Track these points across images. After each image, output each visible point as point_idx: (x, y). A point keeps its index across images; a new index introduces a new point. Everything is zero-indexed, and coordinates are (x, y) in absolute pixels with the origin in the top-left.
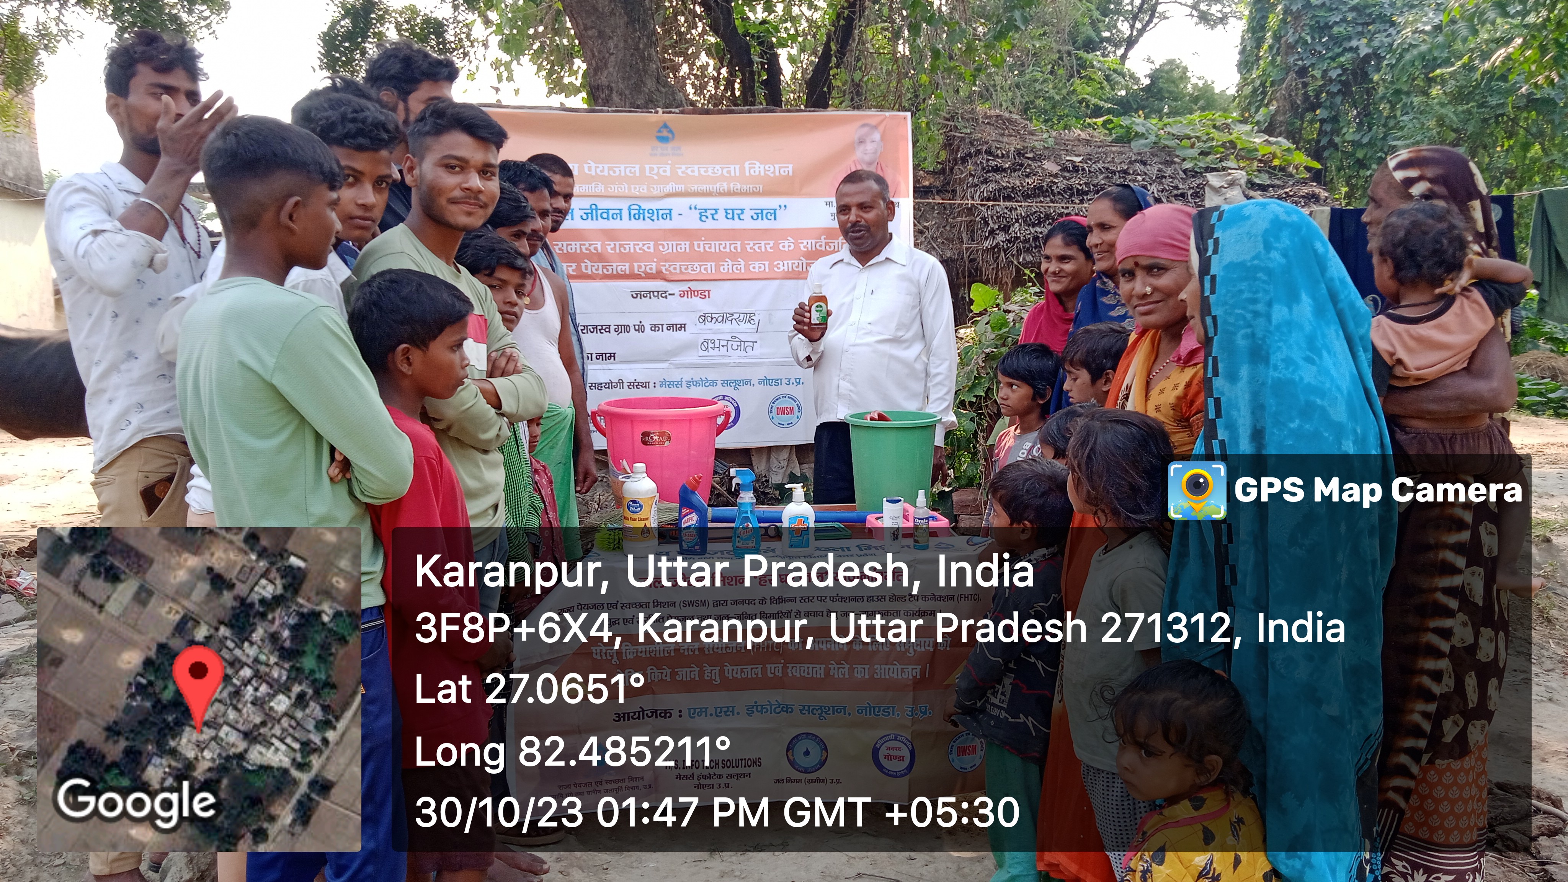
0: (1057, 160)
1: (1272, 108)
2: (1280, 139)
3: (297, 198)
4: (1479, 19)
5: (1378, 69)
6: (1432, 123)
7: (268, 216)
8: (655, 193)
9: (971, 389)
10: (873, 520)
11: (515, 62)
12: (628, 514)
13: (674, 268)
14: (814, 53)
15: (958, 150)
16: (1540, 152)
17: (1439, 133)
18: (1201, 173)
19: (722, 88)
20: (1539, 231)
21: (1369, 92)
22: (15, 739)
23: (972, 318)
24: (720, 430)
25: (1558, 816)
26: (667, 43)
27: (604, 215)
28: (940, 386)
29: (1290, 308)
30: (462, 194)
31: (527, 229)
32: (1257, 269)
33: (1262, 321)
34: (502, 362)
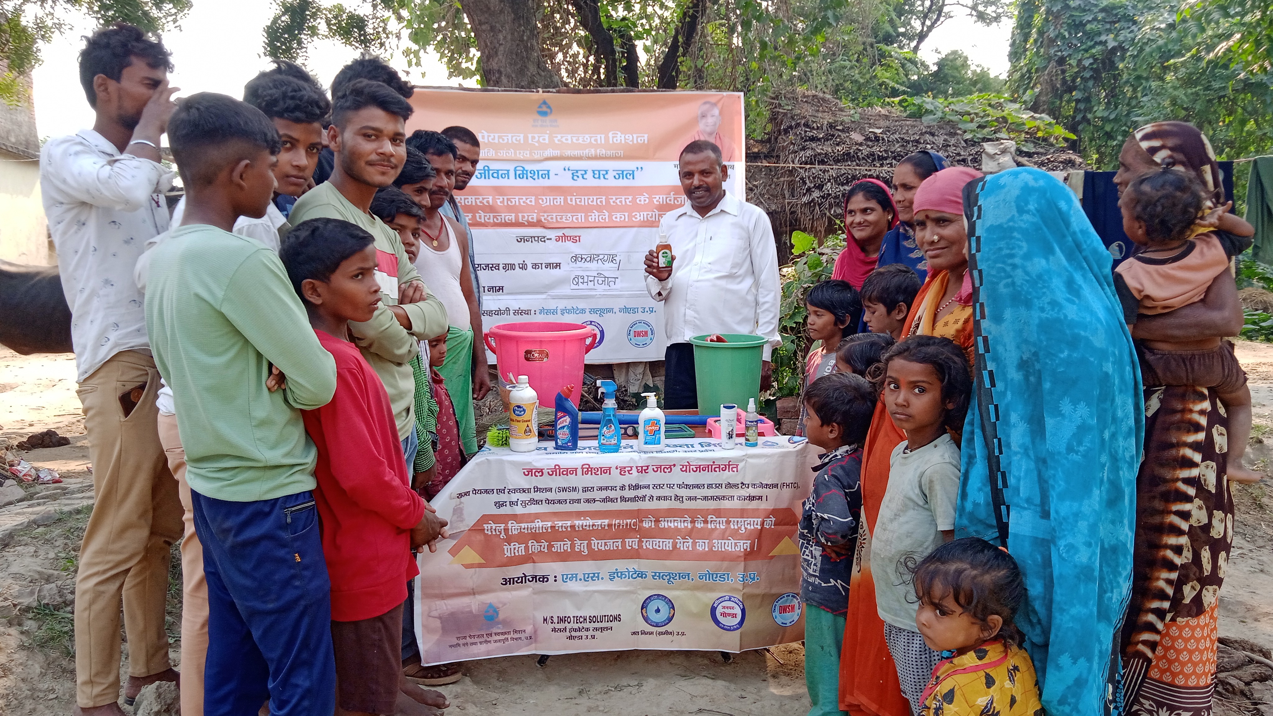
0: (862, 131)
1: (1037, 90)
2: (1043, 115)
3: (247, 161)
4: (1206, 19)
5: (1123, 59)
6: (1167, 103)
7: (223, 176)
8: (536, 157)
9: (792, 317)
10: (713, 423)
11: (422, 51)
12: (514, 417)
13: (552, 218)
14: (665, 44)
15: (781, 124)
16: (1255, 126)
17: (1172, 111)
18: (979, 143)
19: (590, 72)
20: (1254, 191)
21: (1115, 78)
22: (16, 597)
23: (793, 259)
24: (588, 349)
25: (1267, 665)
26: (546, 36)
27: (495, 175)
28: (767, 313)
29: (1047, 259)
30: (377, 157)
31: (431, 184)
32: (1012, 229)
33: (1019, 272)
34: (411, 291)
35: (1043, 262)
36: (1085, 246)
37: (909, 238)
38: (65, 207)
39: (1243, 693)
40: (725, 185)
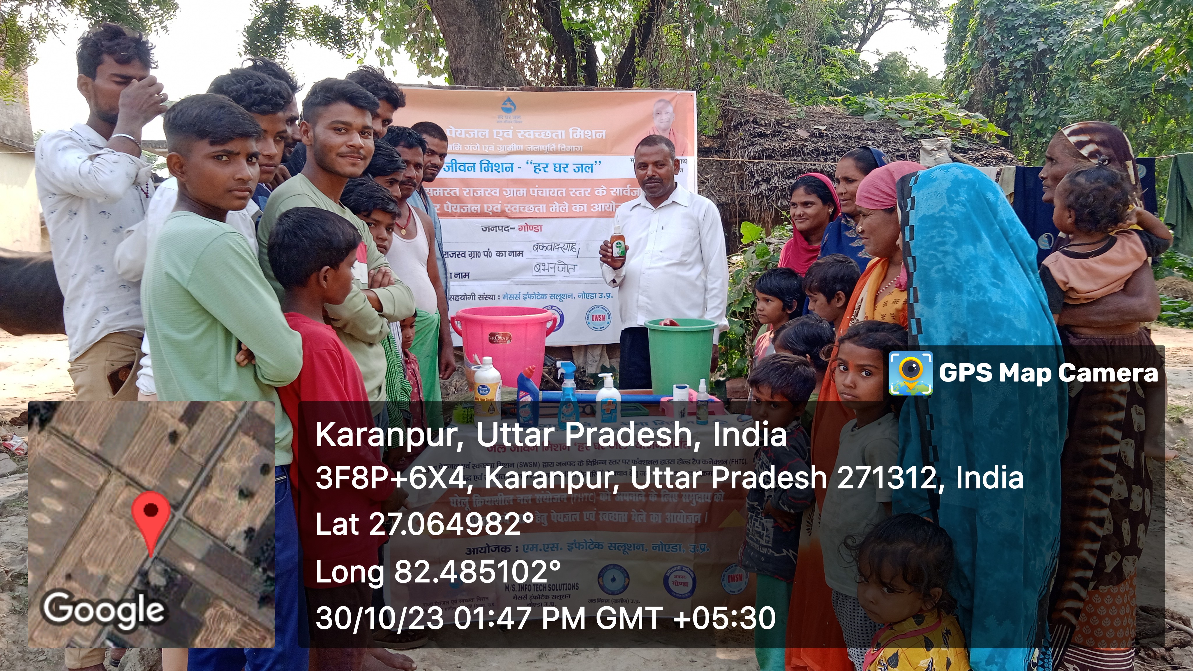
0: (807, 128)
1: (971, 90)
2: (977, 114)
4: (1129, 24)
5: (1052, 61)
6: (1094, 102)
8: (501, 151)
9: (741, 302)
10: (666, 398)
11: (394, 51)
13: (514, 208)
14: (622, 45)
15: (731, 120)
16: (1175, 124)
17: (1098, 110)
18: (917, 139)
19: (552, 71)
20: (1174, 186)
21: (1045, 78)
22: (9, 564)
23: (742, 248)
24: (549, 332)
25: (1186, 632)
26: (510, 37)
27: (462, 168)
28: (715, 298)
29: (975, 246)
30: (348, 149)
31: (401, 177)
32: (944, 218)
33: (950, 258)
34: (380, 277)
35: (971, 248)
36: (1011, 234)
37: (850, 228)
38: (57, 197)
39: (1163, 658)
40: (677, 178)
